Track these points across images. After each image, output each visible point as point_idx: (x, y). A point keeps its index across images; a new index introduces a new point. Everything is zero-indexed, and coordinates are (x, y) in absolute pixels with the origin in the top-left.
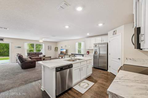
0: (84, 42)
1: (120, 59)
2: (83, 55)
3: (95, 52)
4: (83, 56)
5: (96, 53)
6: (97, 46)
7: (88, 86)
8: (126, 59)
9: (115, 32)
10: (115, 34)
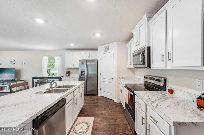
0: (60, 56)
1: (113, 79)
2: (60, 78)
3: (81, 72)
4: (60, 80)
5: (83, 73)
6: (84, 63)
7: (88, 126)
8: (119, 78)
9: (108, 48)
10: (108, 50)
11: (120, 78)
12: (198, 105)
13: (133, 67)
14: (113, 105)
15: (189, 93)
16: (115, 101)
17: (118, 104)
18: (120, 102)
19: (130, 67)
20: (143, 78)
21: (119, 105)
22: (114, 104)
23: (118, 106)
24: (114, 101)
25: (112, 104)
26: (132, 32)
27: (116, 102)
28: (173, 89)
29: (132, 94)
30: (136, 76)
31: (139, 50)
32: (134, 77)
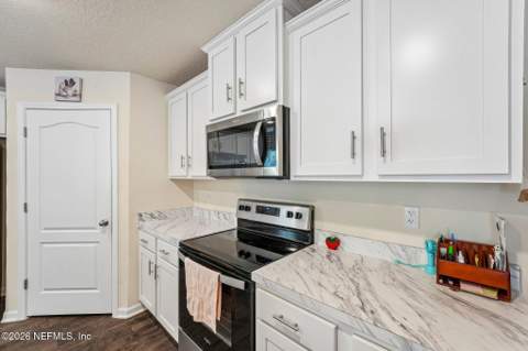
1: (105, 224)
8: (137, 217)
9: (77, 87)
10: (77, 99)
11: (141, 215)
12: (440, 276)
13: (208, 175)
14: (110, 340)
15: (387, 244)
16: (120, 317)
17: (132, 323)
18: (142, 310)
19: (185, 174)
20: (234, 210)
21: (141, 325)
22: (118, 335)
23: (136, 335)
24: (114, 316)
25: (104, 339)
26: (205, 49)
27: (125, 317)
28: (340, 237)
29: (239, 284)
30: (196, 204)
31: (239, 114)
32: (190, 209)
